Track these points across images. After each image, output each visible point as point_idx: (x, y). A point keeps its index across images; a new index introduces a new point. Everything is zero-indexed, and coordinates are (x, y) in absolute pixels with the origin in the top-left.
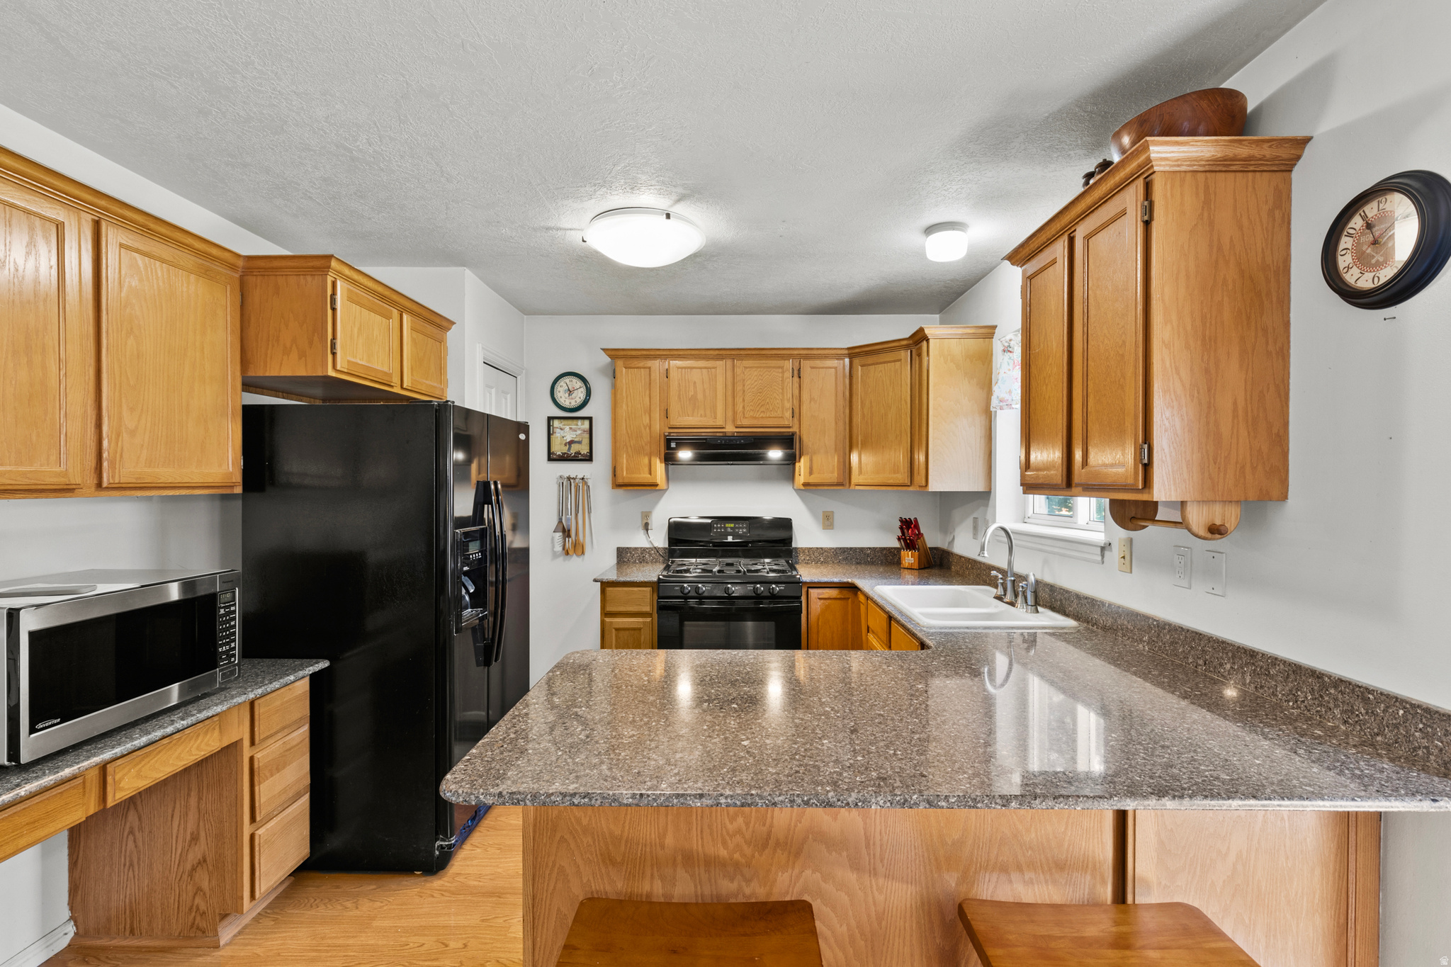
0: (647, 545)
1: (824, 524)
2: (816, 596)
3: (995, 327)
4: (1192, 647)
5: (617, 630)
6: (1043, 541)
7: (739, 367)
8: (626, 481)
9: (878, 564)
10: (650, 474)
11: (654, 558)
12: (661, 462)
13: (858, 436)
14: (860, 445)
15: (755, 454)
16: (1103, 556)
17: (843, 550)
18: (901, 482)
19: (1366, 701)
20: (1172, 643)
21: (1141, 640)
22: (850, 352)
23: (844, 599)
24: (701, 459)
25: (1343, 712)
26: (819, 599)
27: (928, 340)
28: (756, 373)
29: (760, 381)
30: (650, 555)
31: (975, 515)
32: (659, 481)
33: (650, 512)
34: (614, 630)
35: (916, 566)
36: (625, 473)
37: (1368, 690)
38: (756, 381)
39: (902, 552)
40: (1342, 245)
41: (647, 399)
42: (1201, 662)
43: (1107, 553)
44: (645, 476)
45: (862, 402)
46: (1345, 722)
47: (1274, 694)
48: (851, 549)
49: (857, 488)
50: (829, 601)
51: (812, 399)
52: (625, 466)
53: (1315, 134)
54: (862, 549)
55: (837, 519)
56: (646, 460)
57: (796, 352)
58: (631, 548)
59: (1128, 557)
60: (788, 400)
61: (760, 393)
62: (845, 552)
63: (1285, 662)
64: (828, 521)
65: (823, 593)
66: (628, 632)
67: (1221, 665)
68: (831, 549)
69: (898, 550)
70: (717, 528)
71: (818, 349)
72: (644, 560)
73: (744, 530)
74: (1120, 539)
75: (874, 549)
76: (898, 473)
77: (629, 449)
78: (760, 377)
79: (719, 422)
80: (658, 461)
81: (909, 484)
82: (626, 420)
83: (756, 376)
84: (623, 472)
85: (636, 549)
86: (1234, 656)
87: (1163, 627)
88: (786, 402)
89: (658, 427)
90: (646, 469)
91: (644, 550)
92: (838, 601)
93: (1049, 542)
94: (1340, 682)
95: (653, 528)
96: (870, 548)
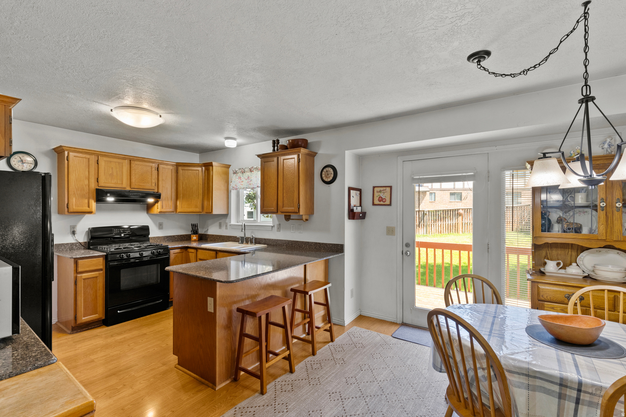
0: (73, 241)
1: (159, 227)
2: (173, 252)
3: (230, 165)
4: (296, 244)
5: (84, 279)
6: (252, 227)
7: (134, 164)
8: (75, 211)
9: (179, 241)
10: (89, 207)
11: (78, 247)
12: (94, 202)
13: (180, 194)
14: (181, 198)
15: (142, 200)
16: (272, 229)
17: (167, 237)
18: (199, 211)
19: (326, 245)
20: (291, 244)
21: (284, 246)
22: (177, 164)
23: (182, 252)
24: (118, 201)
25: (323, 248)
26: (174, 253)
27: (212, 166)
28: (140, 167)
29: (142, 171)
30: (76, 246)
31: (220, 221)
32: (93, 211)
33: (76, 226)
34: (82, 280)
35: (197, 240)
36: (74, 207)
37: (327, 244)
38: (140, 170)
39: (192, 236)
40: (323, 173)
41: (87, 173)
42: (298, 247)
43: (273, 228)
44: (86, 208)
45: (182, 183)
46: (324, 250)
47: (312, 249)
48: (170, 236)
49: (179, 213)
50: (177, 254)
51: (163, 180)
52: (74, 203)
53: (318, 153)
54: (174, 236)
55: (164, 226)
56: (86, 201)
57: (157, 161)
58: (64, 244)
59: (279, 228)
60: (154, 179)
61: (142, 175)
62: (168, 237)
63: (314, 242)
64: (160, 226)
65: (175, 251)
66: (90, 279)
67: (302, 246)
68: (162, 237)
69: (190, 235)
70: (116, 231)
71: (166, 161)
72: (72, 249)
73: (129, 231)
74: (277, 224)
75: (178, 236)
76: (197, 208)
77: (77, 196)
78: (142, 169)
79: (124, 186)
80: (93, 201)
81: (201, 211)
82: (75, 181)
83: (140, 168)
84: (73, 206)
85: (67, 244)
86: (305, 244)
87: (289, 242)
88: (153, 180)
89: (93, 186)
90: (87, 205)
91: (72, 244)
92: (180, 254)
93: (254, 227)
94: (322, 244)
95: (77, 233)
96: (177, 235)
